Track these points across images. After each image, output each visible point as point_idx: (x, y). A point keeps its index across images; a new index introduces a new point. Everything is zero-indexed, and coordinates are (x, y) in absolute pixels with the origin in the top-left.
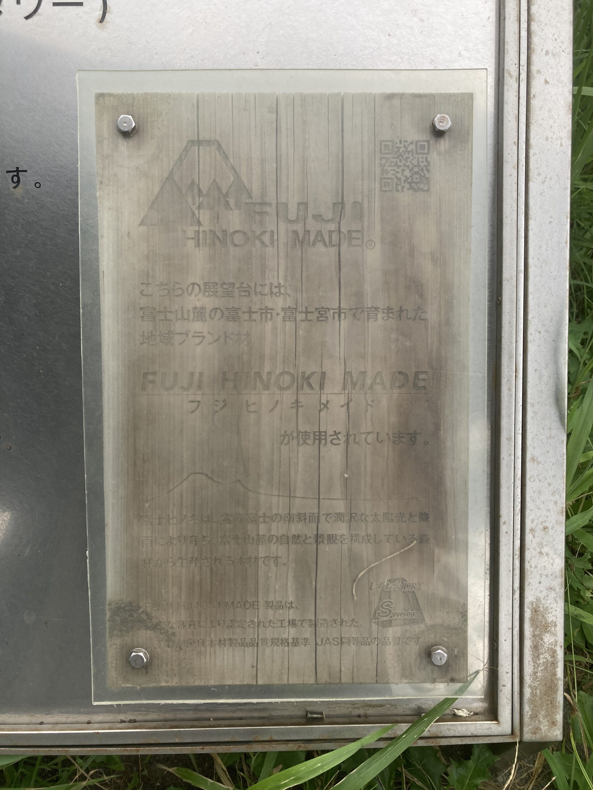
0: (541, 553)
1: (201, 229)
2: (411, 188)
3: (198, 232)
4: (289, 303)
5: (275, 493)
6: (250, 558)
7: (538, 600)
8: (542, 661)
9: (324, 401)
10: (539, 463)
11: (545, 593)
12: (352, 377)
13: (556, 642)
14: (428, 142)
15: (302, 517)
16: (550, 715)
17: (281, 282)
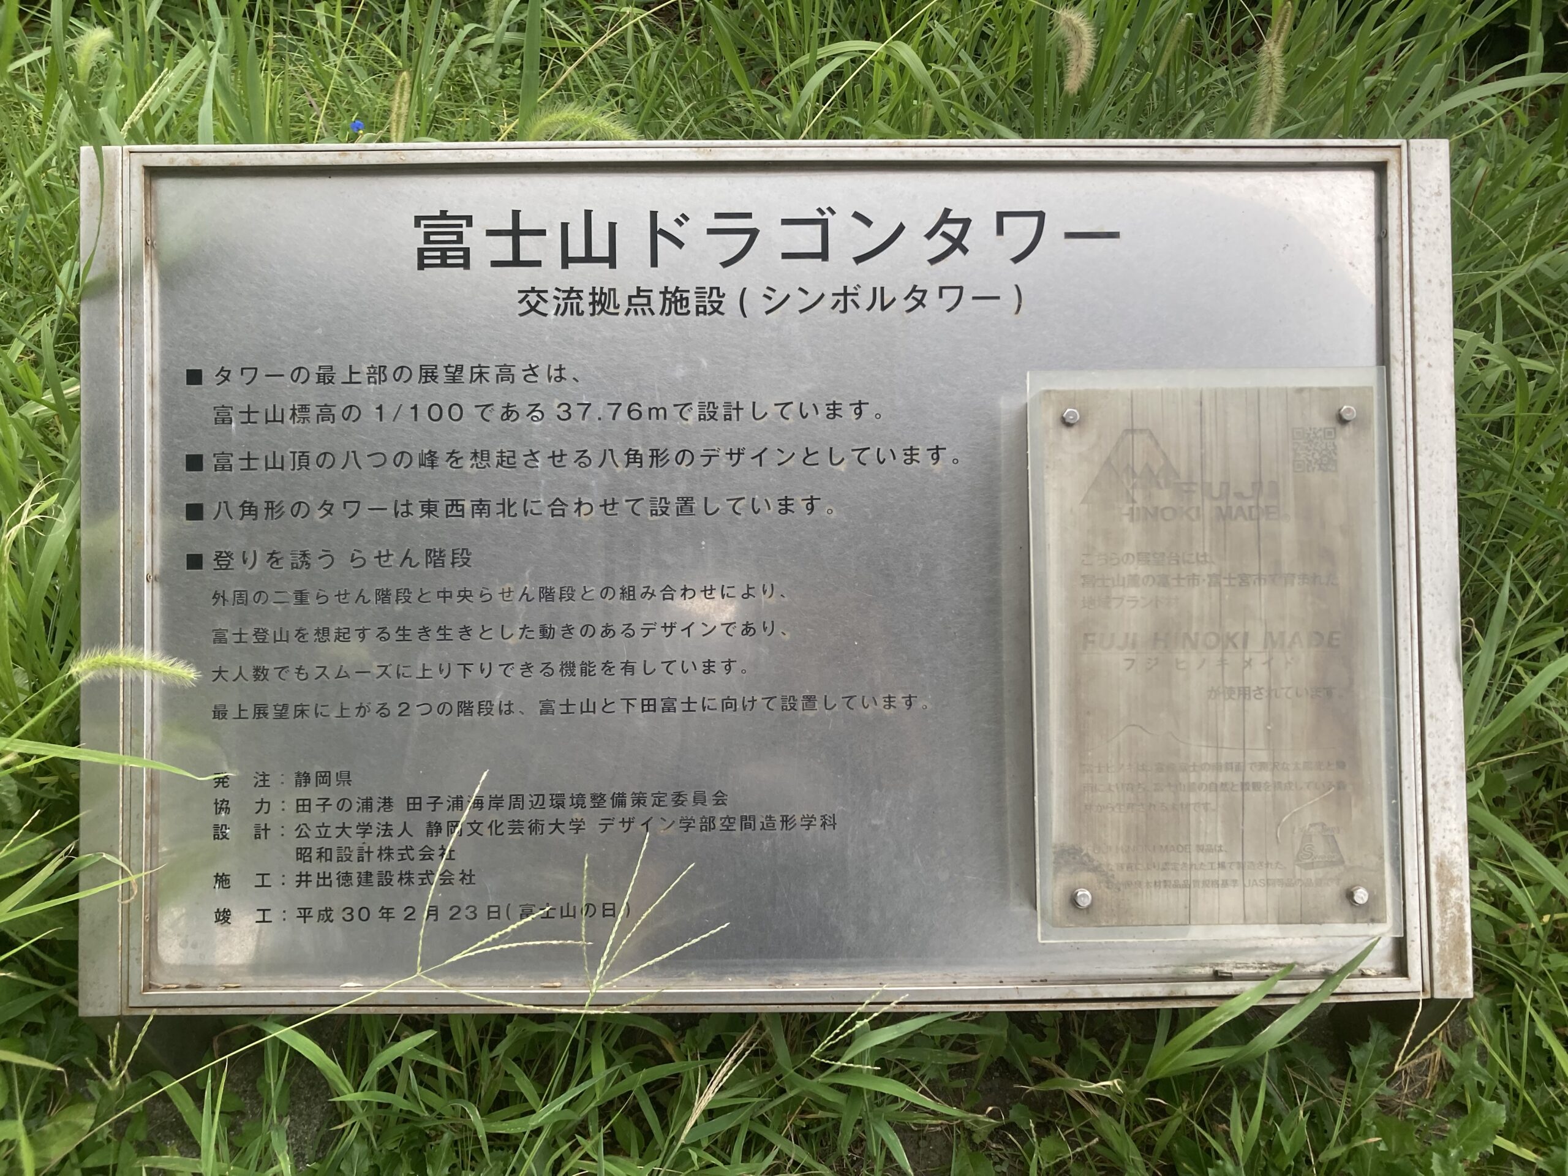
0: (1443, 808)
1: (1136, 506)
2: (1320, 469)
3: (1132, 509)
4: (1214, 570)
5: (1204, 743)
6: (1182, 805)
7: (1443, 854)
8: (1449, 916)
9: (1247, 659)
10: (1437, 720)
11: (1449, 847)
12: (1272, 637)
13: (1462, 896)
14: (1335, 429)
15: (1229, 766)
16: (1460, 970)
17: (1207, 550)
